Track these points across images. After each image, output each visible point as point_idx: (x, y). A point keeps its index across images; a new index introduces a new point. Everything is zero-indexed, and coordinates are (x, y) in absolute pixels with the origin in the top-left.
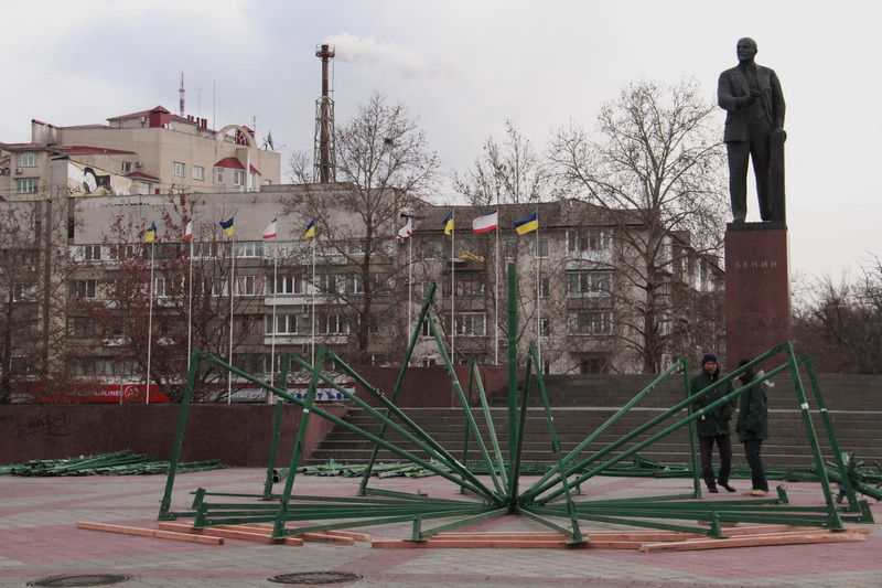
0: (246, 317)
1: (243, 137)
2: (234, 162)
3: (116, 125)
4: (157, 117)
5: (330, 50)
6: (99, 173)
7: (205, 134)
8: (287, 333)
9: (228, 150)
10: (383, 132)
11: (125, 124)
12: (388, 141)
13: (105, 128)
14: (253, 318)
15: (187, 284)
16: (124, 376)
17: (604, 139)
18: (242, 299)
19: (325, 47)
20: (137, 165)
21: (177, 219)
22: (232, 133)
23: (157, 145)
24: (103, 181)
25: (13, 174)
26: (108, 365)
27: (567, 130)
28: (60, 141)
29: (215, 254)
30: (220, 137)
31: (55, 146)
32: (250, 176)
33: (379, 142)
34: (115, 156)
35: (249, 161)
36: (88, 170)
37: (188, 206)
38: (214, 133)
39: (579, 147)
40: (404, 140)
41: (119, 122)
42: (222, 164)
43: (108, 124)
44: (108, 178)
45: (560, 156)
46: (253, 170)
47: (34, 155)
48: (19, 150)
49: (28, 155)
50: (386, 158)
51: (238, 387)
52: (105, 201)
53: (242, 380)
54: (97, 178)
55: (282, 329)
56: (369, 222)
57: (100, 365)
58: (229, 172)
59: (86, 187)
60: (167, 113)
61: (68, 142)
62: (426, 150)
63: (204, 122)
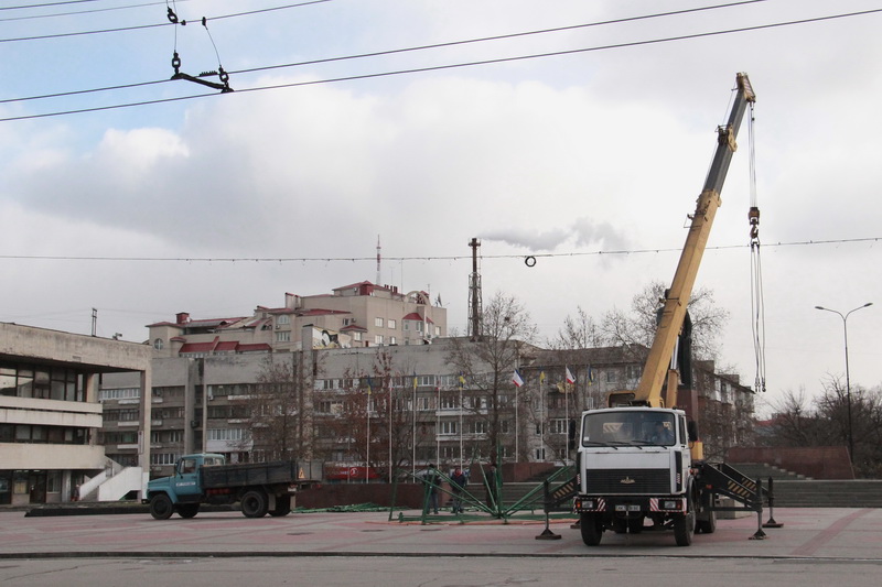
0: (423, 423)
1: (421, 298)
2: (417, 316)
3: (338, 293)
4: (365, 288)
5: (478, 242)
6: (331, 333)
7: (396, 297)
8: (450, 433)
9: (412, 308)
10: (503, 314)
11: (344, 293)
12: (507, 319)
13: (332, 296)
14: (427, 425)
15: (388, 408)
16: (351, 462)
17: (636, 316)
18: (422, 412)
19: (474, 240)
20: (352, 320)
21: (381, 369)
22: (415, 295)
23: (365, 308)
24: (334, 338)
25: (274, 329)
26: (340, 455)
27: (612, 313)
28: (302, 306)
29: (404, 384)
30: (406, 299)
31: (302, 310)
32: (426, 325)
33: (501, 320)
34: (338, 316)
35: (426, 314)
36: (324, 332)
37: (387, 360)
38: (402, 296)
39: (621, 321)
40: (516, 318)
41: (340, 291)
42: (408, 317)
43: (332, 293)
44: (336, 336)
45: (608, 328)
46: (429, 321)
47: (287, 317)
48: (278, 313)
49: (283, 317)
50: (505, 329)
51: (420, 468)
52: (336, 352)
53: (423, 463)
54: (330, 337)
55: (447, 431)
56: (496, 368)
57: (334, 454)
58: (413, 323)
59: (324, 343)
60: (371, 285)
61: (308, 307)
62: (531, 323)
63: (396, 288)
